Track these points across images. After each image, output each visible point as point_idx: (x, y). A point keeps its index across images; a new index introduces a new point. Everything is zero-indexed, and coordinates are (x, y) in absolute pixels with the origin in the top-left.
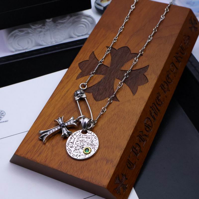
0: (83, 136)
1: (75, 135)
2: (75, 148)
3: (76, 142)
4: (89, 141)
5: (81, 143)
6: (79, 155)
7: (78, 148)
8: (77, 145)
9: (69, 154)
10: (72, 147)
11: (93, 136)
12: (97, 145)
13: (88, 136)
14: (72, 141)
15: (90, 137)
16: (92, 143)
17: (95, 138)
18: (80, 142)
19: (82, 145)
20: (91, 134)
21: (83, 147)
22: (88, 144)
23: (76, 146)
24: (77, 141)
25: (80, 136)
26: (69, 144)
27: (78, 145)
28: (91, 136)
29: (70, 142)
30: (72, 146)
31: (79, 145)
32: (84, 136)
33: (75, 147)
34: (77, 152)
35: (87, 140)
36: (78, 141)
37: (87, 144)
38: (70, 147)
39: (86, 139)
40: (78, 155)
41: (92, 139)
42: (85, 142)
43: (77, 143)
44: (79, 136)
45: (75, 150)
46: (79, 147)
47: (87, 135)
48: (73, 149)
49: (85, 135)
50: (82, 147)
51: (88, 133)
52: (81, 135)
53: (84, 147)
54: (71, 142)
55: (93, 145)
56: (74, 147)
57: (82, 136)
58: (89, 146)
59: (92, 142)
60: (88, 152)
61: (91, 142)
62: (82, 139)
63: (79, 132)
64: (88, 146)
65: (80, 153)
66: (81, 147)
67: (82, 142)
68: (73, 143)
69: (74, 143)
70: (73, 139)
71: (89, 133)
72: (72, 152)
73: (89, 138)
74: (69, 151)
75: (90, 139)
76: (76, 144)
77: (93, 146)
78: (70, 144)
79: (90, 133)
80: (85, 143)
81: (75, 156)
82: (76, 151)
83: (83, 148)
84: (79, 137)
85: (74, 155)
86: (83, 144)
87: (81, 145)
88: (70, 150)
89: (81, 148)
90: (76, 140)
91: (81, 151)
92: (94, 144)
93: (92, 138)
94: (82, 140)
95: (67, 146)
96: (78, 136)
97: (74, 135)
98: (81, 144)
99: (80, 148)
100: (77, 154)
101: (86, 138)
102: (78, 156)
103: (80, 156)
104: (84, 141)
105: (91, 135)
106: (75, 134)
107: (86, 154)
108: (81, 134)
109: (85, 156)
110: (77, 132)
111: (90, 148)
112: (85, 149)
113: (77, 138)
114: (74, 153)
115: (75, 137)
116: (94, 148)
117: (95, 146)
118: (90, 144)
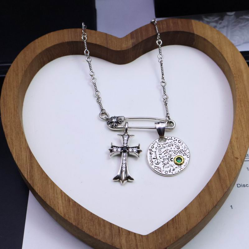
0: (164, 146)
2: (163, 163)
4: (174, 148)
5: (167, 154)
6: (173, 169)
7: (166, 161)
8: (163, 159)
9: (159, 172)
10: (159, 163)
11: (175, 141)
12: (186, 150)
14: (153, 156)
15: (173, 143)
16: (179, 150)
17: (180, 143)
19: (169, 157)
20: (171, 139)
21: (171, 157)
22: (175, 152)
23: (162, 160)
24: (160, 155)
25: (160, 147)
26: (152, 162)
27: (164, 158)
29: (152, 158)
30: (158, 162)
31: (166, 157)
33: (162, 162)
34: (168, 167)
35: (171, 148)
36: (161, 154)
37: (175, 153)
38: (156, 164)
39: (169, 148)
40: (172, 170)
41: (177, 145)
42: (170, 151)
45: (164, 165)
46: (166, 160)
47: (167, 143)
48: (161, 165)
50: (170, 158)
51: (167, 140)
52: (161, 145)
53: (172, 158)
54: (154, 158)
56: (161, 162)
58: (178, 154)
59: (179, 148)
60: (180, 163)
63: (156, 142)
65: (172, 166)
66: (170, 159)
67: (166, 153)
68: (157, 158)
69: (158, 158)
70: (153, 153)
72: (162, 169)
73: (173, 145)
74: (158, 169)
75: (174, 146)
76: (161, 158)
77: (183, 153)
78: (154, 160)
80: (170, 153)
81: (168, 172)
82: (165, 166)
83: (172, 160)
84: (160, 149)
85: (166, 172)
86: (169, 155)
89: (170, 160)
90: (158, 153)
91: (172, 163)
92: (182, 150)
93: (175, 144)
95: (152, 164)
96: (158, 147)
97: (152, 148)
98: (167, 155)
99: (168, 161)
101: (169, 146)
102: (172, 171)
104: (169, 151)
105: (172, 141)
106: (153, 147)
107: (181, 165)
108: (160, 144)
109: (180, 168)
110: (154, 144)
111: (181, 156)
112: (175, 160)
113: (157, 151)
114: (165, 169)
115: (155, 151)
116: (185, 155)
117: (185, 151)
118: (177, 152)
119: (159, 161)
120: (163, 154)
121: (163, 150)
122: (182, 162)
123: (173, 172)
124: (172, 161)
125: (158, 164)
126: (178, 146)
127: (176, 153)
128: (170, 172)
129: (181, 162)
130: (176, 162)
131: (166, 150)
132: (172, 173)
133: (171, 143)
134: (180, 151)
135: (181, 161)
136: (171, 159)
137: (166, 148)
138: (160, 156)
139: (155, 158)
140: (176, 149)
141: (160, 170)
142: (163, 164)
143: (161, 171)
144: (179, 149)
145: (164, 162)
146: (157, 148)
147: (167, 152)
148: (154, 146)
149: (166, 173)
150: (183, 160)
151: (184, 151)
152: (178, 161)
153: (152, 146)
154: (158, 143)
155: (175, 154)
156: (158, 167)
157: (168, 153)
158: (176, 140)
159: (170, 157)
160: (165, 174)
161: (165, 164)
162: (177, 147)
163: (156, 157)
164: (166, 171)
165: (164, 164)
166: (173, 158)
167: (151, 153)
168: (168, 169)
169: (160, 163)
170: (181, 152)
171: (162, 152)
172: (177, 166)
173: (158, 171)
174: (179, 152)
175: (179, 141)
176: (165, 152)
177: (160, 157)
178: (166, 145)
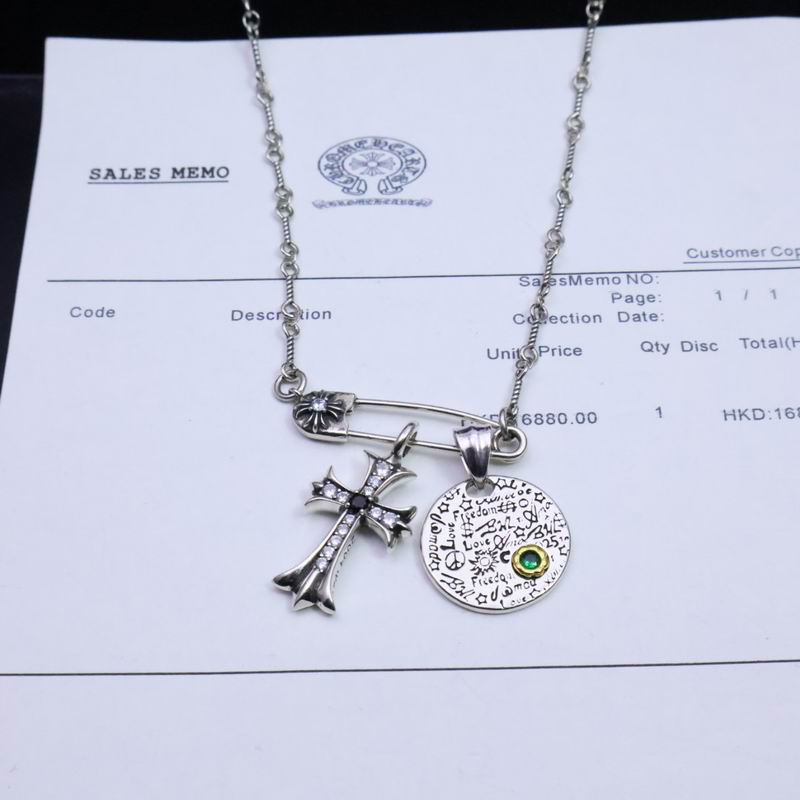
1: (447, 510)
2: (473, 566)
3: (464, 539)
4: (517, 518)
5: (490, 537)
6: (507, 591)
7: (484, 562)
8: (477, 553)
9: (458, 596)
10: (459, 565)
11: (525, 496)
12: (560, 528)
13: (505, 502)
14: (443, 539)
15: (516, 500)
16: (534, 525)
17: (541, 501)
18: (483, 535)
19: (497, 547)
20: (511, 487)
21: (505, 550)
22: (519, 532)
23: (471, 555)
24: (466, 536)
25: (470, 511)
26: (437, 558)
27: (477, 550)
28: (516, 494)
29: (438, 545)
30: (456, 562)
31: (485, 548)
32: (485, 506)
33: (472, 562)
34: (491, 582)
35: (508, 518)
36: (471, 535)
37: (518, 536)
38: (449, 568)
39: (501, 517)
40: (502, 591)
41: (528, 508)
42: (503, 527)
43: (470, 542)
44: (464, 513)
45: (477, 574)
46: (486, 555)
47: (497, 499)
48: (465, 574)
49: (492, 501)
50: (500, 552)
51: (497, 487)
52: (473, 504)
53: (508, 553)
54: (444, 548)
55: (544, 531)
56: (467, 563)
57: (476, 508)
58: (531, 541)
59: (534, 519)
60: (532, 572)
61: (531, 521)
62: (484, 520)
63: (458, 491)
64: (524, 544)
65: (504, 580)
66: (498, 555)
67: (489, 532)
68: (453, 547)
69: (459, 546)
70: (445, 530)
71: (501, 488)
72: (469, 585)
73: (514, 509)
74: (453, 585)
75: (519, 511)
76: (467, 549)
77: (548, 537)
78: (442, 554)
79: (506, 486)
80: (503, 534)
81: (489, 599)
82: (480, 576)
83: (506, 557)
84: (469, 516)
85: (482, 599)
86: (498, 540)
87: (492, 546)
88: (457, 582)
89: (498, 559)
90: (459, 531)
91: (505, 569)
92: (546, 527)
93: (523, 503)
94: (487, 524)
95: (434, 566)
96: (461, 511)
97: (442, 512)
98: (491, 540)
99: (491, 560)
100: (491, 588)
101: (501, 510)
102: (500, 597)
103: (508, 593)
104: (498, 526)
105: (516, 492)
106: (444, 508)
107: (534, 577)
108: (470, 502)
109: (532, 588)
110: (448, 499)
111: (539, 548)
112: (517, 558)
113: (459, 523)
114: (479, 589)
115: (452, 521)
116: (555, 544)
117: (555, 531)
118: (527, 532)
119: (460, 558)
120: (477, 536)
121: (478, 522)
122: (539, 570)
123: (504, 599)
124: (507, 561)
125: (457, 568)
126: (531, 512)
127: (523, 535)
128: (494, 600)
129: (536, 567)
130: (519, 566)
131: (490, 524)
132: (501, 602)
133: (511, 499)
134: (537, 531)
135: (535, 564)
136: (502, 555)
137: (490, 516)
138: (468, 540)
139: (448, 548)
140: (525, 523)
141: (459, 588)
142: (474, 569)
143: (462, 594)
144: (537, 521)
145: (478, 564)
146: (457, 512)
147: (492, 529)
148: (448, 505)
149: (480, 603)
150: (543, 563)
151: (551, 532)
152: (527, 563)
153: (443, 504)
154: (464, 496)
155: (520, 538)
156: (455, 579)
157: (494, 534)
158: (528, 491)
159: (501, 549)
160: (476, 604)
161: (480, 570)
162: (528, 515)
163: (450, 544)
164: (481, 595)
165: (477, 571)
166: (512, 553)
167: (436, 528)
168: (488, 590)
169: (463, 564)
170: (540, 532)
171: (474, 528)
172: (522, 581)
173: (453, 592)
174: (533, 535)
175: (536, 494)
176: (486, 529)
177: (465, 543)
178: (492, 505)
